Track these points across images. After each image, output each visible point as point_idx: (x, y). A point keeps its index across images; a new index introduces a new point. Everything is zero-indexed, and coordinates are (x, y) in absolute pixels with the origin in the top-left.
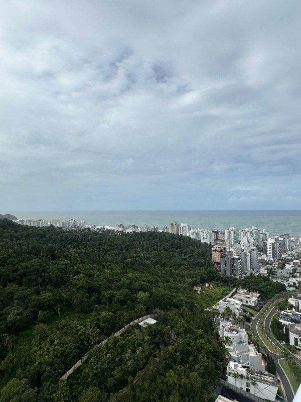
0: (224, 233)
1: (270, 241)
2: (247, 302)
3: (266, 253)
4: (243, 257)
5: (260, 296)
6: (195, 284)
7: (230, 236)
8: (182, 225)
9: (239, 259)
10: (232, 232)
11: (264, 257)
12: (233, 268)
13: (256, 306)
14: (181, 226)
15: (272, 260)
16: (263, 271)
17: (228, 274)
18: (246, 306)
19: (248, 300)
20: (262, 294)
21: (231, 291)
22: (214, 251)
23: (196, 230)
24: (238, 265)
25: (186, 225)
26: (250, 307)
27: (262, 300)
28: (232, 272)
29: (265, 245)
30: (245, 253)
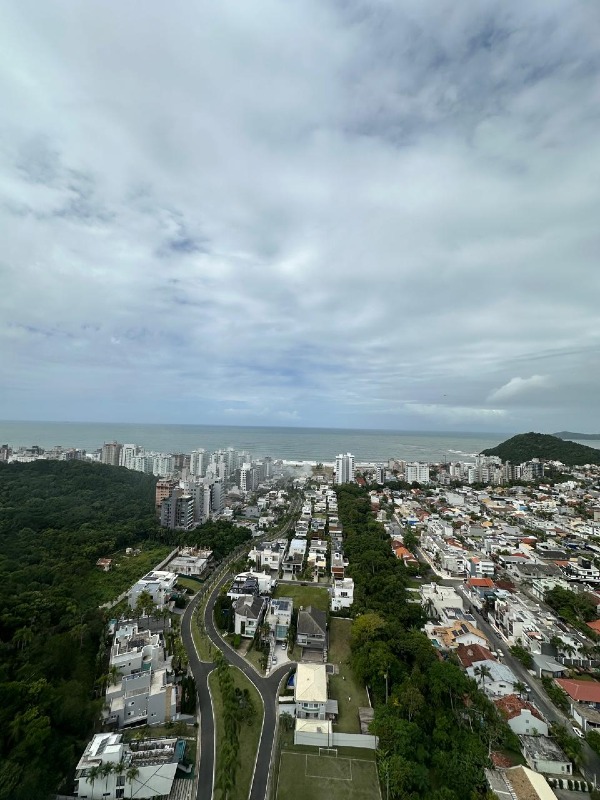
0: (189, 458)
1: (246, 467)
2: (190, 569)
3: (238, 484)
4: (198, 496)
5: (212, 554)
7: (197, 461)
8: (126, 446)
9: (190, 499)
10: (200, 456)
11: (235, 490)
12: (179, 515)
13: (203, 573)
14: (124, 449)
15: (246, 492)
16: (228, 513)
17: (172, 526)
18: (188, 577)
19: (191, 565)
20: (216, 551)
21: (168, 553)
22: (159, 487)
23: (147, 455)
24: (188, 509)
25: (132, 446)
26: (194, 577)
27: (216, 559)
28: (177, 521)
29: (238, 472)
30: (202, 490)
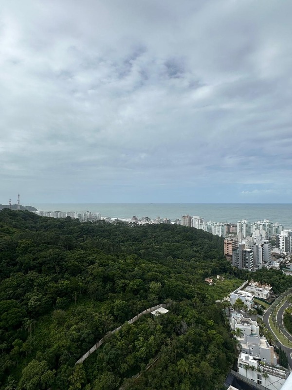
0: (236, 226)
1: (283, 234)
2: (259, 295)
3: (278, 246)
4: (255, 250)
5: (272, 289)
6: (206, 275)
7: (242, 229)
8: (194, 217)
9: (251, 252)
10: (244, 226)
11: (276, 250)
12: (245, 261)
13: (268, 299)
14: (193, 219)
15: (285, 253)
16: (276, 265)
17: (240, 267)
18: (258, 299)
19: (259, 292)
20: (274, 288)
21: (242, 283)
22: (225, 243)
23: (208, 223)
24: (250, 258)
25: (198, 218)
26: (262, 300)
27: (275, 293)
28: (244, 265)
29: (278, 238)
30: (257, 247)
